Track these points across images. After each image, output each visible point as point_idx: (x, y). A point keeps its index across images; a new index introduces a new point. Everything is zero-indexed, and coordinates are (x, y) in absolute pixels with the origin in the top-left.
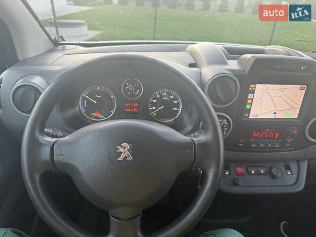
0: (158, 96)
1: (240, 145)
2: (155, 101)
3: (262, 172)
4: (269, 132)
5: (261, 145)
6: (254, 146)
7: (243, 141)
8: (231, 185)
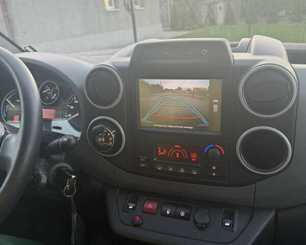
0: (76, 102)
1: (142, 165)
2: (72, 107)
3: (183, 214)
4: (180, 149)
5: (170, 169)
6: (159, 169)
7: (144, 160)
8: (131, 226)
